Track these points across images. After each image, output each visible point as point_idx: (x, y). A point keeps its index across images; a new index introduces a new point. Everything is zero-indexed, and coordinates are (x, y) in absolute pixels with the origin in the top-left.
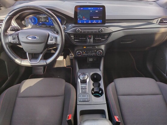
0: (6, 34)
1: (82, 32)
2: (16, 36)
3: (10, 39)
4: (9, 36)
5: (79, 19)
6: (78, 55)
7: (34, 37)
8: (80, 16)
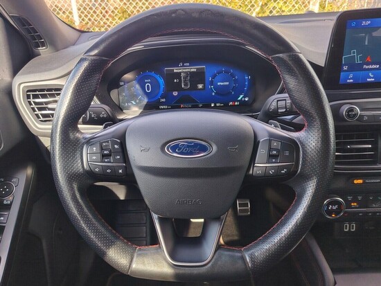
0: (72, 136)
1: (366, 118)
2: (116, 143)
3: (88, 159)
4: (83, 144)
5: (345, 68)
6: (330, 212)
7: (196, 145)
8: (354, 53)
